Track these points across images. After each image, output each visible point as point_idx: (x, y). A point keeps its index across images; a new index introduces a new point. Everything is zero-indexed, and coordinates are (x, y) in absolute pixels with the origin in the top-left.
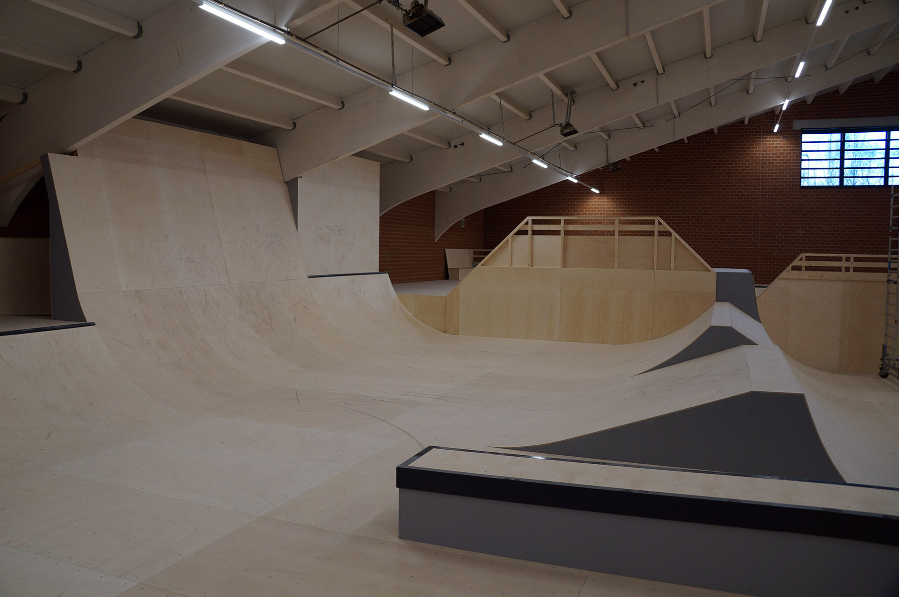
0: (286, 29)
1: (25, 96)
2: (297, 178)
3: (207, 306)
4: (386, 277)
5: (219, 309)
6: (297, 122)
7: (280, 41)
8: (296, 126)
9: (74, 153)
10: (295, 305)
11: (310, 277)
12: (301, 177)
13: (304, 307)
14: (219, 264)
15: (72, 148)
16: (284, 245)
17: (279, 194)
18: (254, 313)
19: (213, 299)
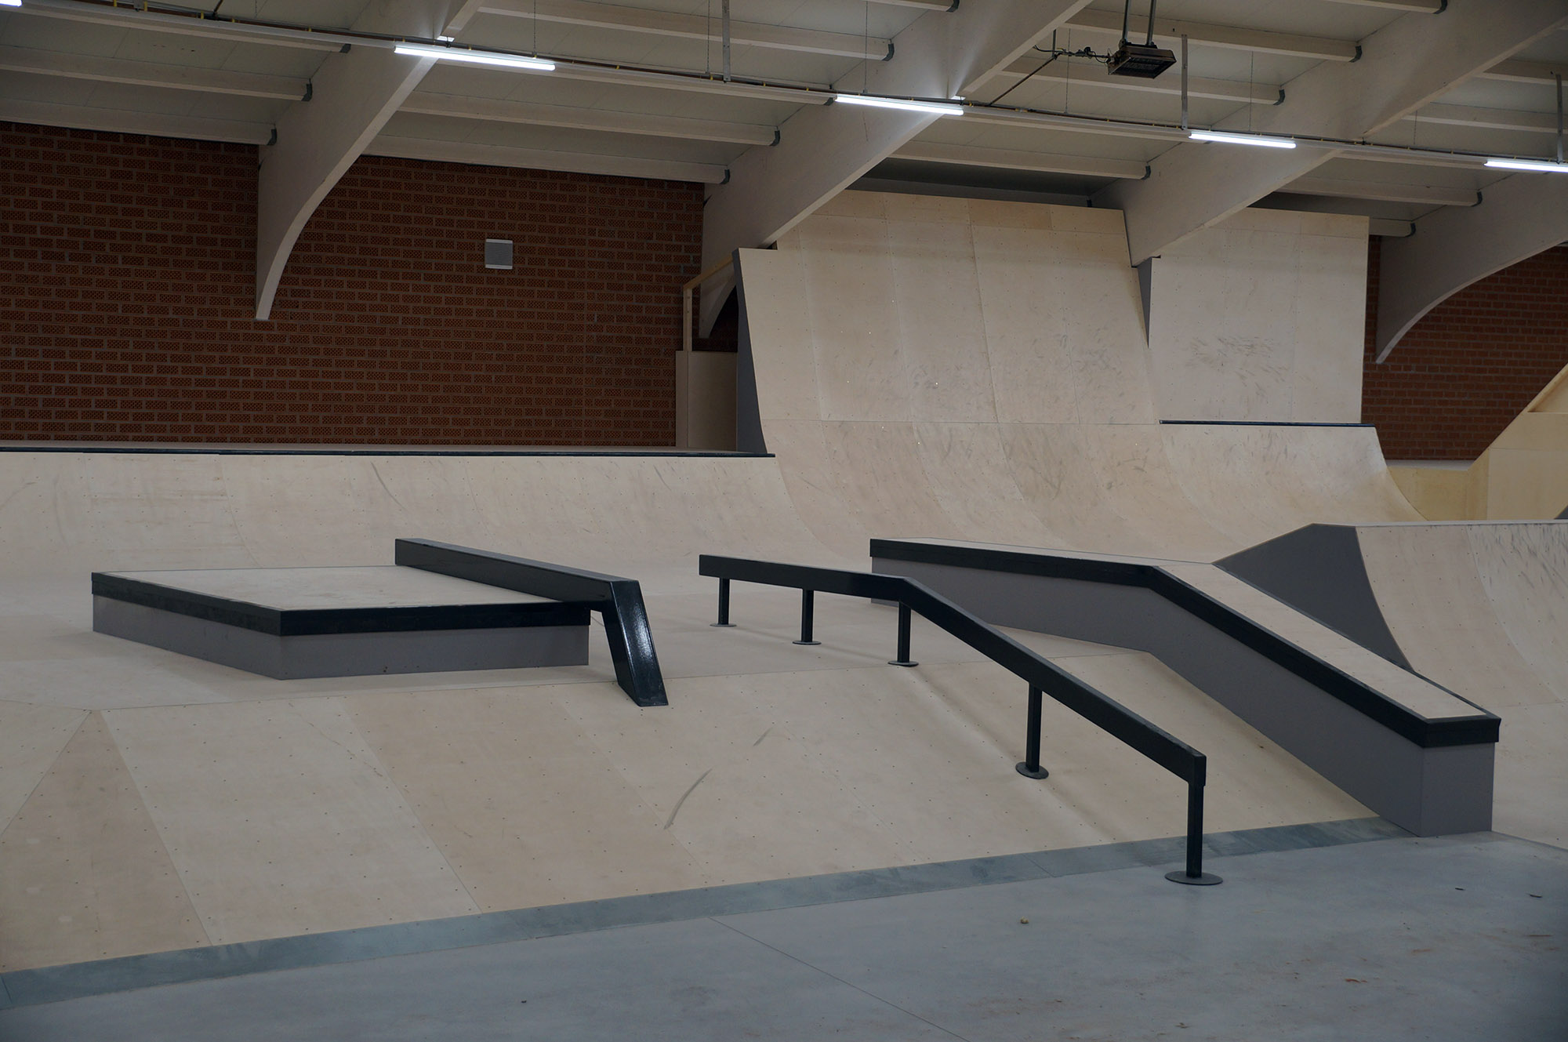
0: (958, 98)
1: (728, 173)
2: (1150, 260)
3: (949, 450)
4: (1371, 434)
5: (969, 456)
6: (1152, 164)
7: (957, 111)
8: (1150, 172)
9: (772, 246)
10: (1119, 464)
11: (1165, 422)
12: (1159, 257)
13: (1137, 468)
14: (981, 393)
15: (770, 239)
16: (1114, 369)
17: (1122, 284)
18: (1032, 468)
19: (962, 441)
